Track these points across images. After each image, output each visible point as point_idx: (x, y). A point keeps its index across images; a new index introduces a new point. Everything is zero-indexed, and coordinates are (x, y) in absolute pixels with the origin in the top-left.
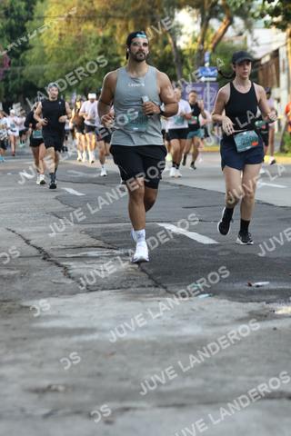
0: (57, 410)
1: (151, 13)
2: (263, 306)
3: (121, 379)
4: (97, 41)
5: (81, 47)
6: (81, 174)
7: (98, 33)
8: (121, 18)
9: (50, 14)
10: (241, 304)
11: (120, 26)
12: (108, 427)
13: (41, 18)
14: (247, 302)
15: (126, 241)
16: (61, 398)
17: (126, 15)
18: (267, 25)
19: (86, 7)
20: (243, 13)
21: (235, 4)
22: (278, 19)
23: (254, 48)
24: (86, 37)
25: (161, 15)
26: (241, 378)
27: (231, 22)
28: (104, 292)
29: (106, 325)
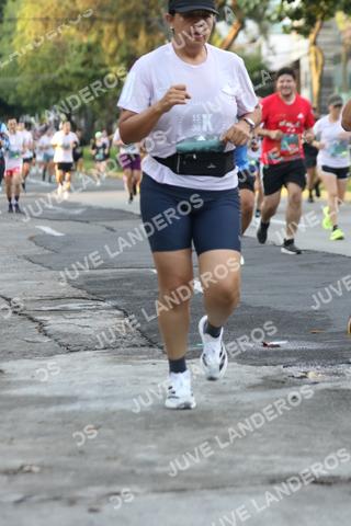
0: (30, 496)
1: (146, 14)
2: (280, 370)
3: (108, 459)
4: (80, 49)
5: (60, 56)
6: (60, 210)
7: (81, 38)
8: (110, 21)
9: (24, 15)
10: (254, 368)
11: (108, 31)
12: (92, 516)
13: (13, 20)
14: (260, 365)
15: (114, 291)
16: (35, 481)
17: (115, 17)
18: (286, 31)
19: (67, 7)
20: (257, 15)
21: (247, 4)
22: (300, 23)
23: (271, 59)
24: (66, 44)
25: (157, 17)
26: (254, 457)
27: (242, 26)
28: (88, 352)
29: (90, 392)
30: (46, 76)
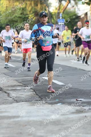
2: (81, 108)
4: (20, 9)
8: (29, 0)
11: (29, 4)
18: (83, 3)
22: (87, 1)
23: (78, 12)
27: (70, 2)
28: (23, 103)
30: (10, 18)
